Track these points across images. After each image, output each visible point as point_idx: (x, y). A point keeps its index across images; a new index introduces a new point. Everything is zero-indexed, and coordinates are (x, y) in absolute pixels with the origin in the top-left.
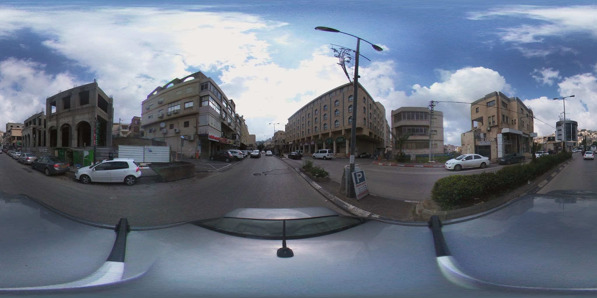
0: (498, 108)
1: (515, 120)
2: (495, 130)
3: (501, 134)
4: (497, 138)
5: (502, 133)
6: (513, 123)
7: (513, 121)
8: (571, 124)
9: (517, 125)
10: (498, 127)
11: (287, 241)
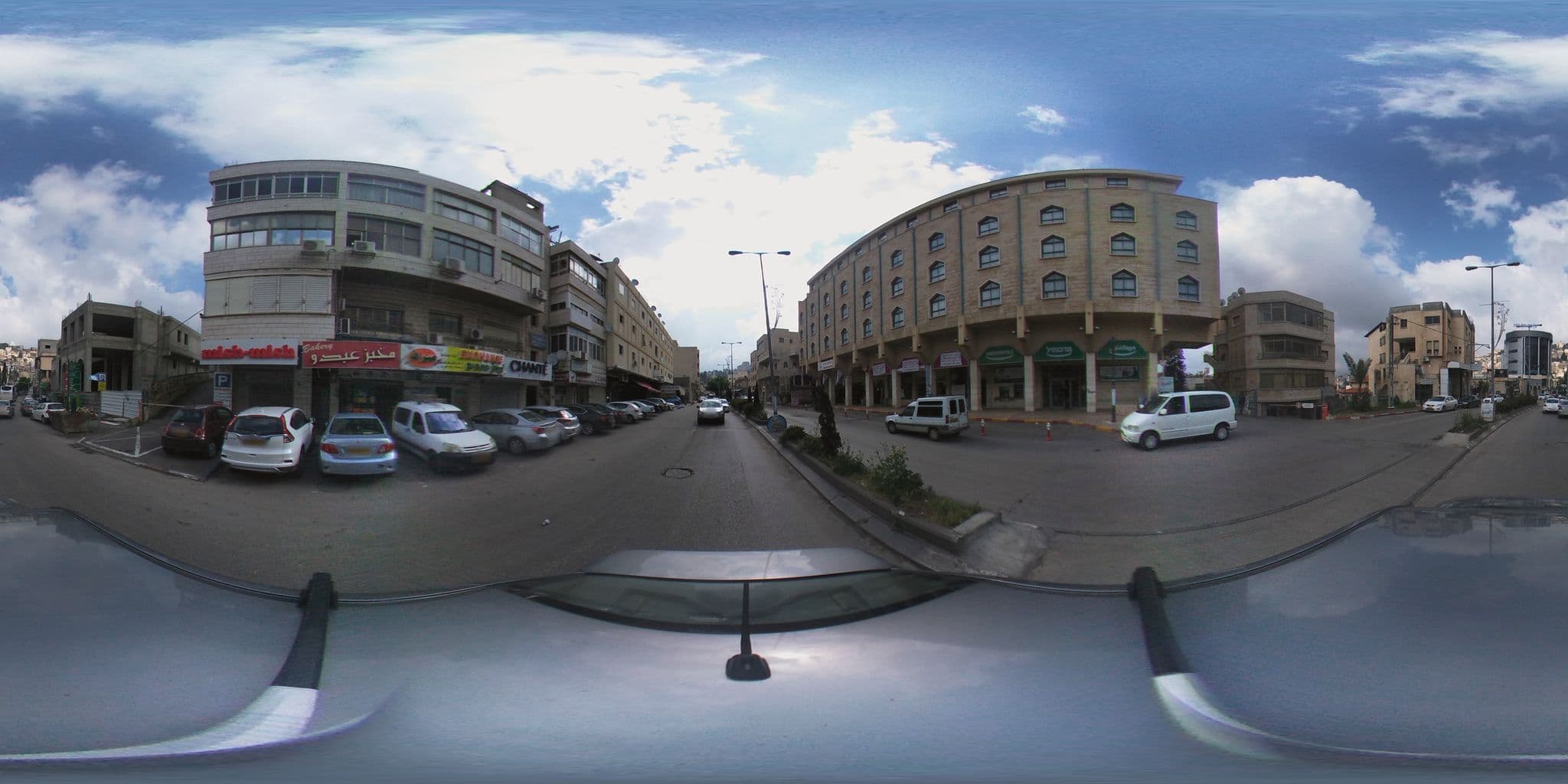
0: (1443, 333)
1: (1460, 348)
2: (1437, 363)
3: (1447, 370)
4: (1439, 374)
5: (1449, 369)
6: (1456, 352)
7: (1456, 348)
8: (1537, 338)
9: (1463, 355)
10: (1443, 359)
11: (754, 639)
